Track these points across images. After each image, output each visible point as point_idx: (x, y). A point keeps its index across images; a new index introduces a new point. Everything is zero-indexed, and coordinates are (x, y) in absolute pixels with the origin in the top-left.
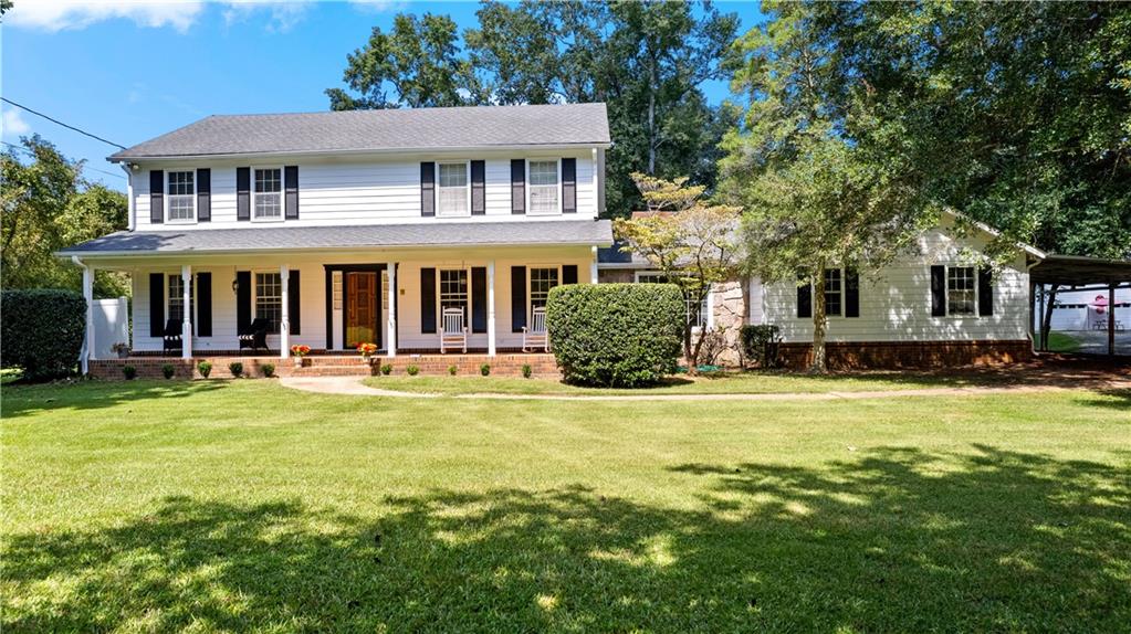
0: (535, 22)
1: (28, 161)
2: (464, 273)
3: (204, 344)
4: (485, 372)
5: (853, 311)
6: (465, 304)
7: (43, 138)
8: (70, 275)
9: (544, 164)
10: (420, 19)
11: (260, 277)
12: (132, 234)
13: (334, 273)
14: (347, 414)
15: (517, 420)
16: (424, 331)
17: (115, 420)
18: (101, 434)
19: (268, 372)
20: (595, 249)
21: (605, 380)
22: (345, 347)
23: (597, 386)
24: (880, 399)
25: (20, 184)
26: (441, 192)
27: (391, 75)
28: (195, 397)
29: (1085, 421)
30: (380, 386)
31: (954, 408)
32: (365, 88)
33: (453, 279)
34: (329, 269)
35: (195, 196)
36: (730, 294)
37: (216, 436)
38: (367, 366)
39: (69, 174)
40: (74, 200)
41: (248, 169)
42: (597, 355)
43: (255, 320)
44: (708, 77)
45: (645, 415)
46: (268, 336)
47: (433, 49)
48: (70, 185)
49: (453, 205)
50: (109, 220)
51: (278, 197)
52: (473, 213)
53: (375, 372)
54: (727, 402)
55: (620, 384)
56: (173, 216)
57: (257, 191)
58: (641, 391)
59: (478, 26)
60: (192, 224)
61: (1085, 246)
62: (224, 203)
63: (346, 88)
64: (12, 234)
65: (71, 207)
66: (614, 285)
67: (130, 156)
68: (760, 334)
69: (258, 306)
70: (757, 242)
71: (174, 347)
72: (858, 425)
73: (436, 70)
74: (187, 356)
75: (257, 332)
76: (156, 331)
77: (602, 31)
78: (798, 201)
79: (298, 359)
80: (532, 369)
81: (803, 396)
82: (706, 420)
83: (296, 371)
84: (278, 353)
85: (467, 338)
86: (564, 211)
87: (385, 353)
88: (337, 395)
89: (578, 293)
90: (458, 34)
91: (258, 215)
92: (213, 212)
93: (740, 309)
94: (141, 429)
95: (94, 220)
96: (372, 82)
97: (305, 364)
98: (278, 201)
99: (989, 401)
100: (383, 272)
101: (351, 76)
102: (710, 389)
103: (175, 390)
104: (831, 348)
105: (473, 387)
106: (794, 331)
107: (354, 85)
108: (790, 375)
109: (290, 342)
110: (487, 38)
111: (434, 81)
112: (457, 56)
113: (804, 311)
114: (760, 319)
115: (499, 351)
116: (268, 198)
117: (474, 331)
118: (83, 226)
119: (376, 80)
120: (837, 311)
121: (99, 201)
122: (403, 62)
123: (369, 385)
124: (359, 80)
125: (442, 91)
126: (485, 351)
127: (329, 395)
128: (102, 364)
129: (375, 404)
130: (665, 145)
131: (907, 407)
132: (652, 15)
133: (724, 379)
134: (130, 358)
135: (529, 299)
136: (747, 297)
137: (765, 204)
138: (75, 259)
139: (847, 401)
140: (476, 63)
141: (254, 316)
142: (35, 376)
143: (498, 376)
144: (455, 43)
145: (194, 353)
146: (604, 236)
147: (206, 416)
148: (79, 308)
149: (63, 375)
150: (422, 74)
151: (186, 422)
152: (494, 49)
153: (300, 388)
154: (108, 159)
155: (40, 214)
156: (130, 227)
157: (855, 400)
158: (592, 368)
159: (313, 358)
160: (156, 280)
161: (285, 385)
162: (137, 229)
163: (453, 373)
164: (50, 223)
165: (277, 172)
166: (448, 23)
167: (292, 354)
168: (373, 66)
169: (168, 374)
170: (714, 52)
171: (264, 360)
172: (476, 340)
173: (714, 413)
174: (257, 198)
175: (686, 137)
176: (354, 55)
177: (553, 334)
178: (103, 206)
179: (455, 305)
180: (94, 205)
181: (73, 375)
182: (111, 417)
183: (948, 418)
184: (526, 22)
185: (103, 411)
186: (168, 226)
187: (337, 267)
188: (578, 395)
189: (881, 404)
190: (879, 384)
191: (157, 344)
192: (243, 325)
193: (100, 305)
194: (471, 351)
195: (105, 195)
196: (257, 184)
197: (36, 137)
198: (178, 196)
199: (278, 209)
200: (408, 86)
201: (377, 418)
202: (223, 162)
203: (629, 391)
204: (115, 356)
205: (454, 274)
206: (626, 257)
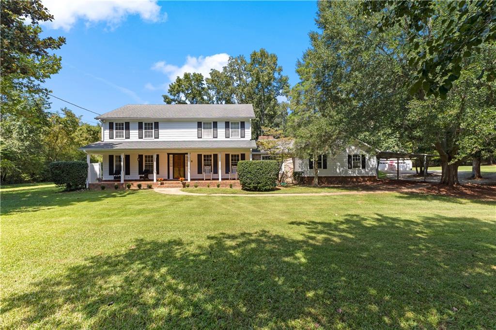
0: (227, 77)
1: (63, 116)
2: (211, 156)
3: (128, 177)
4: (218, 186)
5: (325, 167)
6: (211, 165)
7: (68, 108)
8: (77, 153)
9: (235, 123)
10: (192, 74)
11: (146, 156)
12: (103, 143)
13: (170, 155)
14: (180, 202)
15: (233, 204)
16: (198, 173)
17: (104, 206)
18: (101, 212)
19: (150, 187)
20: (251, 149)
21: (255, 189)
22: (174, 178)
23: (253, 191)
24: (337, 196)
25: (60, 123)
26: (204, 131)
27: (183, 92)
28: (128, 196)
29: (398, 204)
30: (187, 191)
31: (360, 199)
32: (175, 95)
33: (207, 157)
34: (169, 154)
35: (124, 131)
36: (289, 162)
37: (140, 212)
38: (181, 185)
39: (77, 120)
40: (79, 128)
41: (142, 123)
42: (253, 182)
43: (145, 170)
44: (279, 95)
45: (271, 201)
46: (149, 175)
47: (196, 84)
48: (77, 124)
49: (207, 135)
50: (90, 135)
51: (152, 132)
52: (214, 137)
53: (184, 187)
54: (293, 196)
55: (259, 190)
56: (117, 137)
57: (145, 129)
58: (266, 192)
59: (210, 77)
60: (123, 140)
61: (389, 147)
62: (134, 134)
63: (169, 95)
64: (57, 140)
65: (77, 131)
66: (258, 161)
67: (102, 117)
68: (299, 174)
69: (145, 166)
70: (299, 147)
71: (118, 179)
72: (334, 205)
73: (197, 90)
74: (122, 182)
75: (145, 174)
76: (111, 173)
77: (248, 80)
78: (311, 136)
79: (159, 183)
80: (233, 185)
81: (313, 194)
82: (289, 203)
83: (159, 186)
84: (153, 180)
85: (212, 175)
86: (241, 137)
87: (187, 180)
88: (174, 195)
89: (247, 163)
90: (204, 80)
91: (145, 137)
92: (130, 136)
93: (292, 166)
94: (114, 209)
95: (85, 135)
96: (177, 93)
97: (162, 184)
98: (152, 133)
99: (369, 196)
100: (186, 155)
101: (170, 92)
102: (287, 192)
103: (120, 194)
104: (320, 178)
105: (216, 191)
106: (308, 173)
107: (171, 94)
108: (308, 187)
109: (157, 176)
110: (213, 81)
111: (196, 94)
112: (203, 86)
113: (311, 167)
114: (298, 170)
115: (222, 179)
116: (149, 132)
117: (214, 173)
118: (81, 137)
119: (178, 92)
120: (321, 168)
121: (87, 129)
122: (187, 87)
123: (183, 191)
124: (173, 93)
125: (199, 97)
126: (218, 179)
127: (171, 195)
128: (93, 185)
129: (187, 198)
130: (266, 115)
131: (346, 198)
132: (263, 76)
133: (289, 188)
134: (102, 182)
135: (230, 164)
136: (294, 163)
137: (301, 137)
138: (84, 151)
139: (327, 196)
140: (209, 88)
141: (144, 169)
142: (70, 189)
143: (222, 188)
144: (203, 82)
145: (125, 181)
146: (254, 146)
147: (134, 204)
148: (86, 166)
149: (80, 189)
150: (192, 91)
151: (129, 206)
152: (215, 84)
153: (162, 192)
154: (95, 118)
155: (67, 133)
156: (102, 140)
157: (330, 196)
158: (252, 186)
159: (164, 182)
160: (111, 157)
161: (156, 191)
162: (105, 141)
163: (209, 187)
164: (70, 136)
165: (152, 124)
166: (200, 75)
167: (157, 180)
168: (177, 88)
169: (116, 188)
170: (281, 87)
171: (149, 183)
172: (215, 176)
173: (291, 201)
174: (145, 132)
175: (273, 113)
176: (171, 85)
177: (240, 175)
178: (88, 131)
179: (208, 165)
180: (85, 130)
181: (84, 188)
182: (102, 205)
183: (359, 202)
184: (225, 76)
185: (98, 203)
186: (115, 140)
187: (171, 154)
188: (248, 194)
189: (338, 197)
190: (335, 190)
191: (112, 178)
192: (141, 172)
193: (93, 165)
194: (213, 179)
195: (89, 127)
196: (145, 127)
197: (66, 108)
198: (118, 131)
199: (152, 135)
200: (188, 95)
201: (190, 204)
202: (134, 120)
203: (263, 193)
204: (97, 182)
205: (208, 156)
206: (259, 151)
